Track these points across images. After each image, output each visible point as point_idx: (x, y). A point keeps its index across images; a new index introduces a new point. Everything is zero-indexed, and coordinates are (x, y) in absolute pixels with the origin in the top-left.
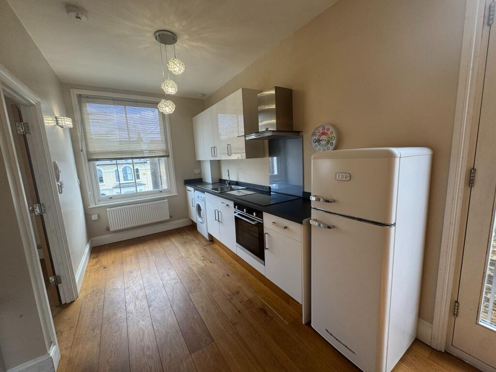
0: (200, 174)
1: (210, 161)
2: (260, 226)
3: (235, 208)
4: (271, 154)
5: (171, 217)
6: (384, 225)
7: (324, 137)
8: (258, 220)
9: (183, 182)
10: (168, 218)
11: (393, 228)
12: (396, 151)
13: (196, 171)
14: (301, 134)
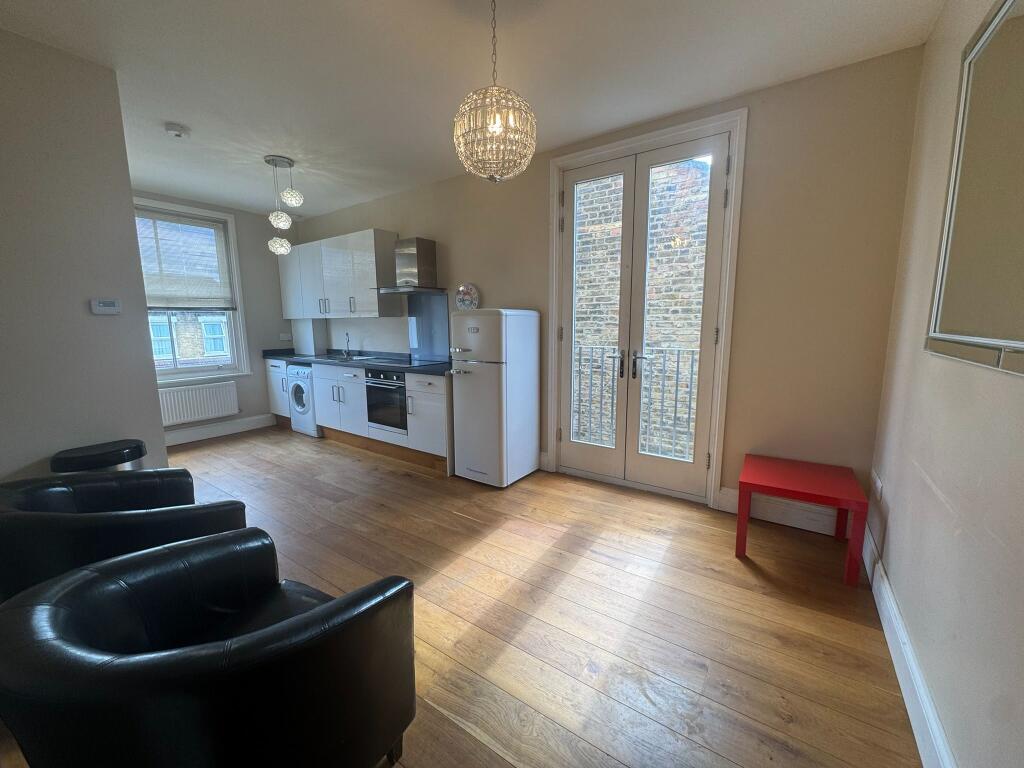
0: (291, 341)
1: (313, 320)
2: (402, 390)
3: (367, 376)
4: (411, 314)
5: (240, 410)
6: (499, 363)
7: (467, 297)
8: (399, 383)
9: (262, 354)
10: (236, 411)
11: (504, 365)
12: (504, 311)
13: (284, 337)
14: (446, 292)
